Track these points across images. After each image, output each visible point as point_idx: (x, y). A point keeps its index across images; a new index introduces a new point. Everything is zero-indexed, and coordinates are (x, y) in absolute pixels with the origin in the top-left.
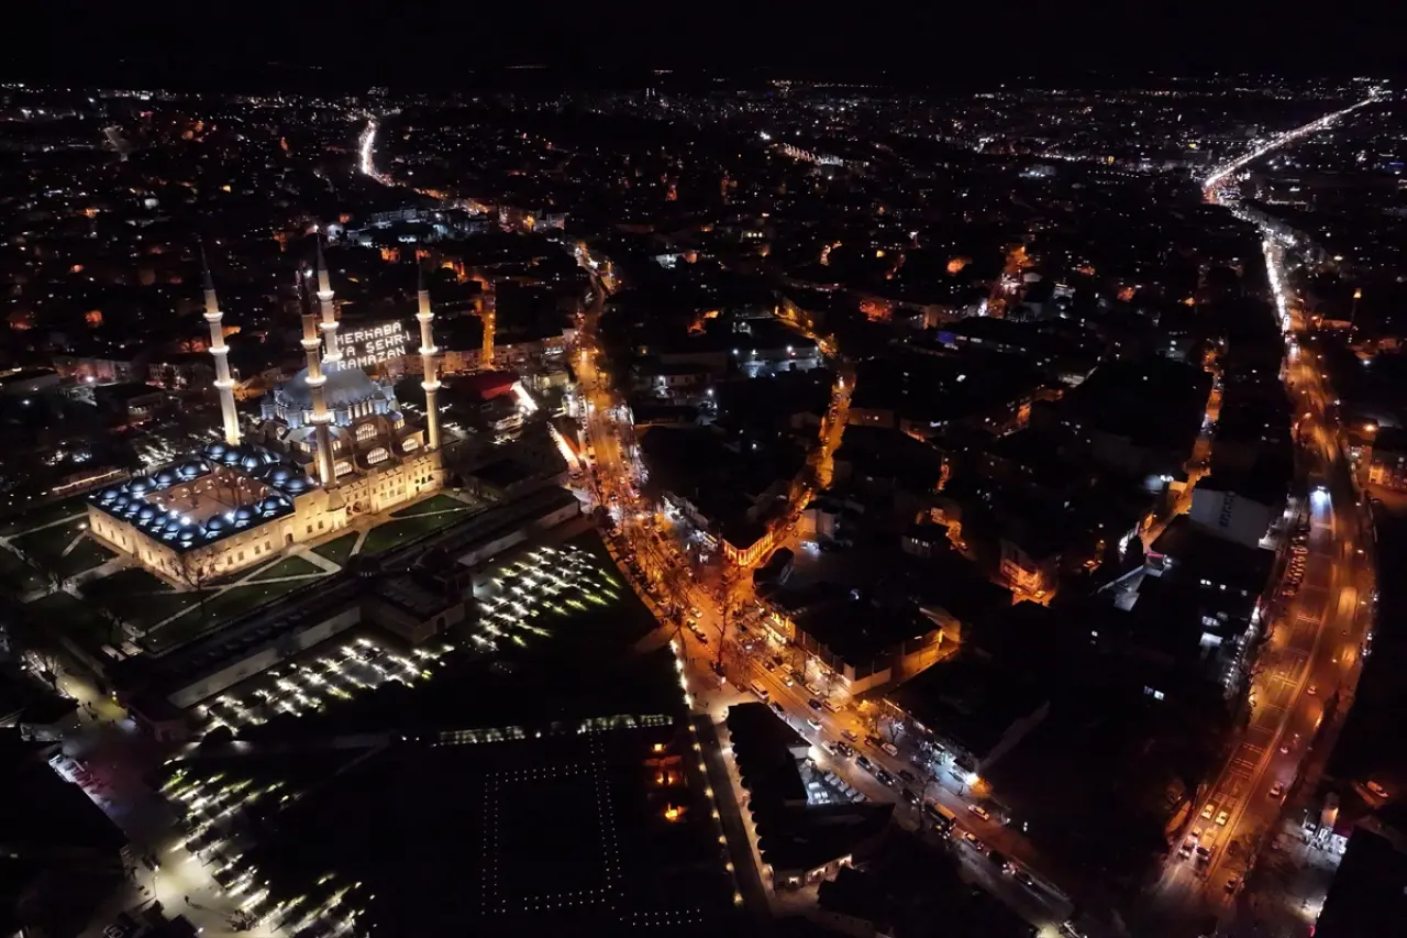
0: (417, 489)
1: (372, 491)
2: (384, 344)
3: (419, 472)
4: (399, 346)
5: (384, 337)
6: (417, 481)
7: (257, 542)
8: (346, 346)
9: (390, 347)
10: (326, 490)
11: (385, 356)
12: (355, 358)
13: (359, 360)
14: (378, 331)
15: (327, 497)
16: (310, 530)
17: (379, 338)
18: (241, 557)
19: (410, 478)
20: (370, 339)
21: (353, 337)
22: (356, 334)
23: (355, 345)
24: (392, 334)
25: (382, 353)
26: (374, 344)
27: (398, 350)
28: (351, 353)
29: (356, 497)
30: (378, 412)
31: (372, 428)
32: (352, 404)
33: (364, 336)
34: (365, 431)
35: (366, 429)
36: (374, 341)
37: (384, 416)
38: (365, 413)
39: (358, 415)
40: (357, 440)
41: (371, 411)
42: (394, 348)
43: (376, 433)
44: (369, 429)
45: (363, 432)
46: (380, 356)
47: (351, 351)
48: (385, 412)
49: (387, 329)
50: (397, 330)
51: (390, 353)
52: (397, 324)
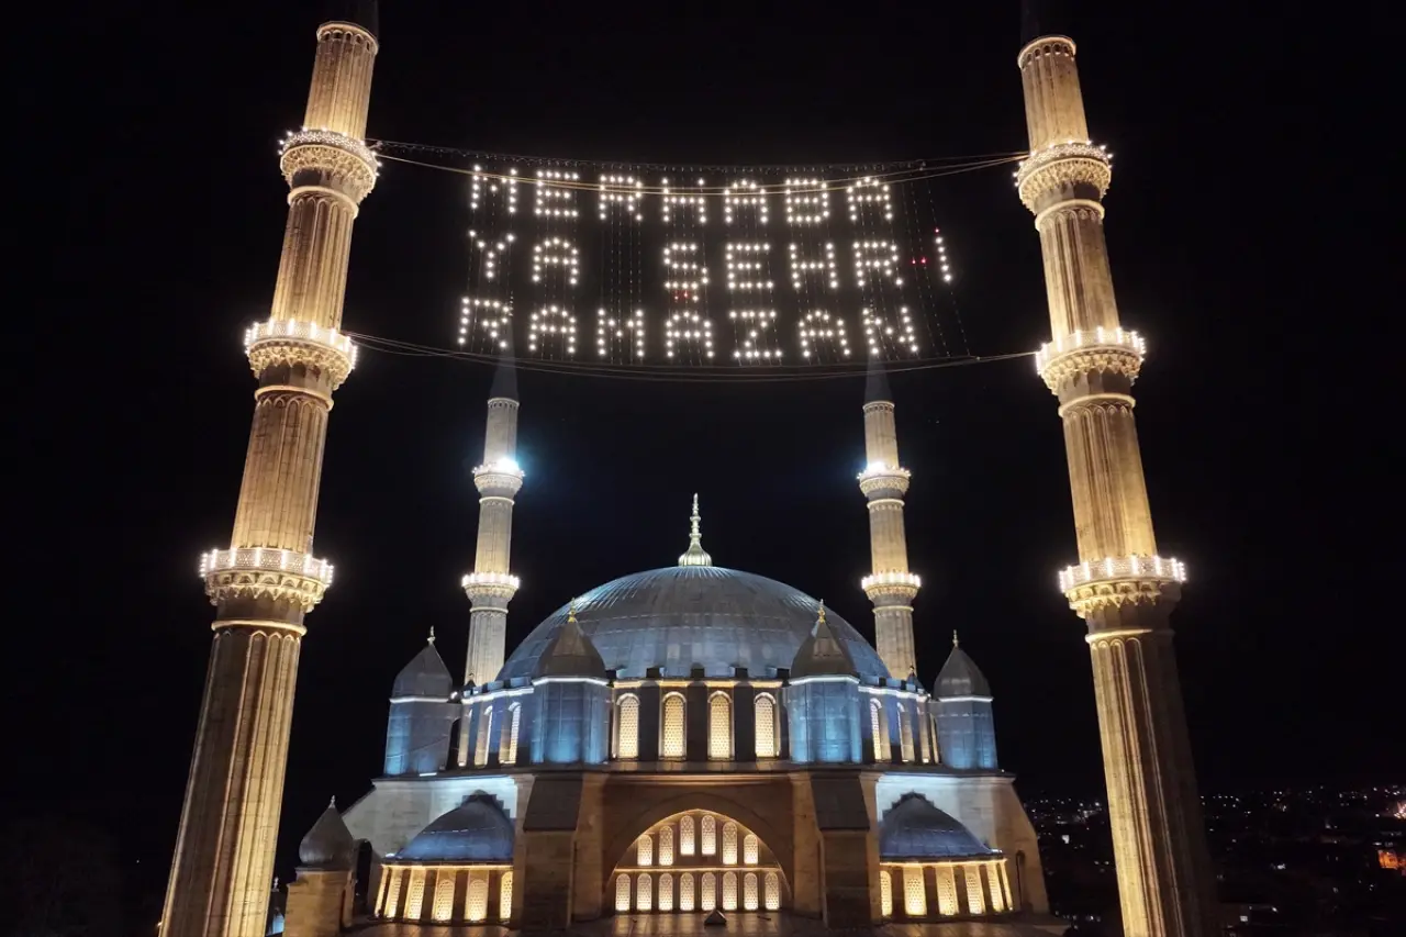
2: (775, 265)
4: (882, 296)
5: (779, 233)
8: (531, 229)
9: (815, 291)
11: (782, 334)
12: (582, 304)
13: (604, 320)
14: (743, 194)
17: (746, 225)
20: (684, 223)
21: (586, 200)
24: (840, 230)
25: (766, 317)
26: (711, 255)
27: (871, 321)
28: (556, 276)
30: (801, 755)
31: (751, 857)
32: (653, 674)
33: (651, 204)
34: (699, 859)
35: (709, 848)
36: (712, 241)
37: (819, 771)
38: (720, 744)
39: (673, 743)
40: (622, 904)
41: (765, 745)
42: (847, 303)
43: (773, 903)
44: (730, 857)
45: (680, 860)
46: (741, 329)
47: (557, 256)
48: (833, 753)
49: (805, 195)
50: (870, 212)
51: (817, 329)
52: (869, 179)
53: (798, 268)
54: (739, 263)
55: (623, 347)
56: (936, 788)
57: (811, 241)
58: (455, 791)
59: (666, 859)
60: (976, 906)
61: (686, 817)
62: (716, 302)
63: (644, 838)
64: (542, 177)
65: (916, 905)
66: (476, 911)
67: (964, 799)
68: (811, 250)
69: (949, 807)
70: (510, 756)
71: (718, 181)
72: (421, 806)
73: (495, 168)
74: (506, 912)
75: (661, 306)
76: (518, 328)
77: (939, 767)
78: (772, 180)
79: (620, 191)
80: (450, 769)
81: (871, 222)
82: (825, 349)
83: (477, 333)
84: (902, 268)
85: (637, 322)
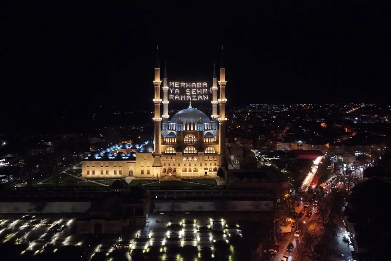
0: (206, 173)
1: (177, 165)
2: (196, 91)
3: (208, 164)
4: (205, 94)
5: (197, 88)
6: (206, 169)
7: (116, 169)
8: (175, 88)
9: (200, 94)
10: (154, 155)
11: (197, 98)
12: (180, 95)
13: (182, 97)
14: (194, 84)
15: (153, 159)
16: (142, 172)
17: (194, 87)
18: (107, 173)
19: (201, 165)
20: (188, 88)
21: (180, 85)
22: (181, 83)
23: (180, 88)
24: (202, 88)
25: (195, 96)
26: (191, 91)
27: (204, 97)
28: (177, 93)
29: (169, 165)
30: (199, 130)
31: (194, 138)
32: (186, 123)
33: (185, 85)
34: (190, 138)
35: (191, 137)
36: (191, 89)
37: (200, 131)
38: (192, 129)
39: (188, 129)
40: (184, 141)
41: (196, 129)
42: (202, 95)
43: (196, 141)
44: (193, 138)
45: (189, 138)
46: (193, 97)
47: (177, 91)
48: (201, 130)
49: (199, 84)
50: (205, 86)
51: (200, 97)
52: (205, 83)
53: (198, 91)
54: (193, 91)
55: (183, 99)
56: (211, 131)
57: (199, 89)
58: (170, 131)
59: (188, 138)
60: (212, 141)
61: (189, 135)
62: (191, 95)
63: (186, 136)
64: (176, 83)
65: (207, 141)
66: (173, 141)
67: (214, 132)
68: (199, 90)
69: (212, 133)
70: (174, 129)
71: (191, 83)
72: (166, 132)
73: (172, 82)
74: (175, 141)
75: (186, 95)
76: (174, 98)
77: (212, 129)
78: (196, 83)
79: (183, 84)
80: (168, 129)
81: (205, 87)
82: (200, 99)
83: (171, 98)
84: (207, 92)
85: (184, 97)
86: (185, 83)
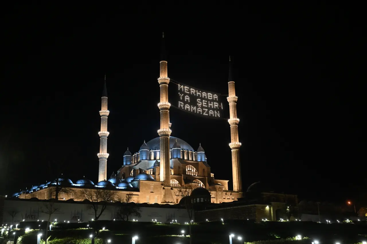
2: (207, 104)
5: (208, 100)
8: (185, 94)
9: (211, 108)
11: (208, 112)
12: (190, 105)
13: (192, 107)
17: (205, 98)
20: (199, 96)
21: (189, 91)
22: (191, 89)
23: (190, 95)
24: (213, 101)
26: (202, 101)
27: (216, 112)
28: (187, 100)
30: (199, 160)
31: (195, 171)
32: (183, 150)
33: (196, 93)
34: (190, 170)
38: (190, 159)
39: (186, 158)
41: (194, 159)
42: (214, 110)
43: (197, 175)
44: (193, 171)
47: (187, 98)
49: (210, 95)
50: (216, 99)
51: (211, 112)
52: (215, 95)
55: (194, 111)
57: (210, 101)
61: (189, 166)
64: (185, 87)
68: (211, 103)
71: (202, 92)
73: (181, 85)
74: (172, 173)
75: (197, 107)
76: (184, 106)
78: (207, 93)
79: (193, 91)
81: (216, 101)
82: (212, 115)
83: (181, 106)
84: (218, 107)
85: (195, 108)
86: (196, 90)
